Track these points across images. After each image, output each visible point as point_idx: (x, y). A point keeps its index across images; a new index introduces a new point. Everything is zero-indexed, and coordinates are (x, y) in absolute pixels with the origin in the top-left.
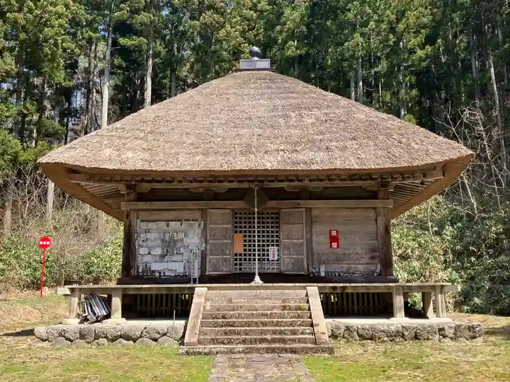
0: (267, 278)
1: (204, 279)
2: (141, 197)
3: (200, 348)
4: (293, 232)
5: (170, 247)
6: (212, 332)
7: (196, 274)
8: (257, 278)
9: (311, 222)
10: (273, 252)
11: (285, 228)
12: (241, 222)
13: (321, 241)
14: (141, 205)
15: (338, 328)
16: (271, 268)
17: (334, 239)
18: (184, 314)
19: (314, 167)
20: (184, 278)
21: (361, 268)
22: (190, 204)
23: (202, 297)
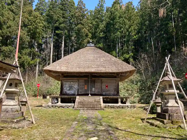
0: (92, 95)
1: (78, 95)
2: (65, 77)
3: (78, 109)
4: (98, 85)
5: (71, 88)
6: (80, 106)
7: (77, 94)
8: (90, 95)
9: (102, 83)
10: (93, 89)
11: (96, 84)
12: (86, 82)
13: (104, 87)
14: (65, 78)
15: (106, 105)
16: (92, 93)
17: (107, 86)
18: (74, 102)
19: (102, 71)
20: (74, 95)
21: (112, 93)
22: (75, 78)
23: (78, 99)
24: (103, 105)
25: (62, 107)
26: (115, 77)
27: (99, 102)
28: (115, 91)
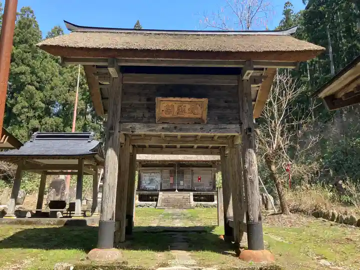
0: (179, 190)
1: (161, 190)
2: (143, 166)
3: (161, 207)
4: (188, 177)
5: (151, 181)
6: (164, 204)
7: (159, 189)
8: (177, 190)
9: (193, 174)
10: (182, 183)
11: (185, 176)
12: (172, 173)
13: (196, 180)
14: (143, 168)
15: (198, 204)
16: (181, 188)
17: (200, 179)
18: (156, 200)
19: (192, 159)
20: (156, 190)
21: (207, 188)
22: (157, 168)
23: (161, 195)
24: (193, 203)
25: (140, 206)
26: (211, 166)
27: (188, 199)
28: (210, 185)
